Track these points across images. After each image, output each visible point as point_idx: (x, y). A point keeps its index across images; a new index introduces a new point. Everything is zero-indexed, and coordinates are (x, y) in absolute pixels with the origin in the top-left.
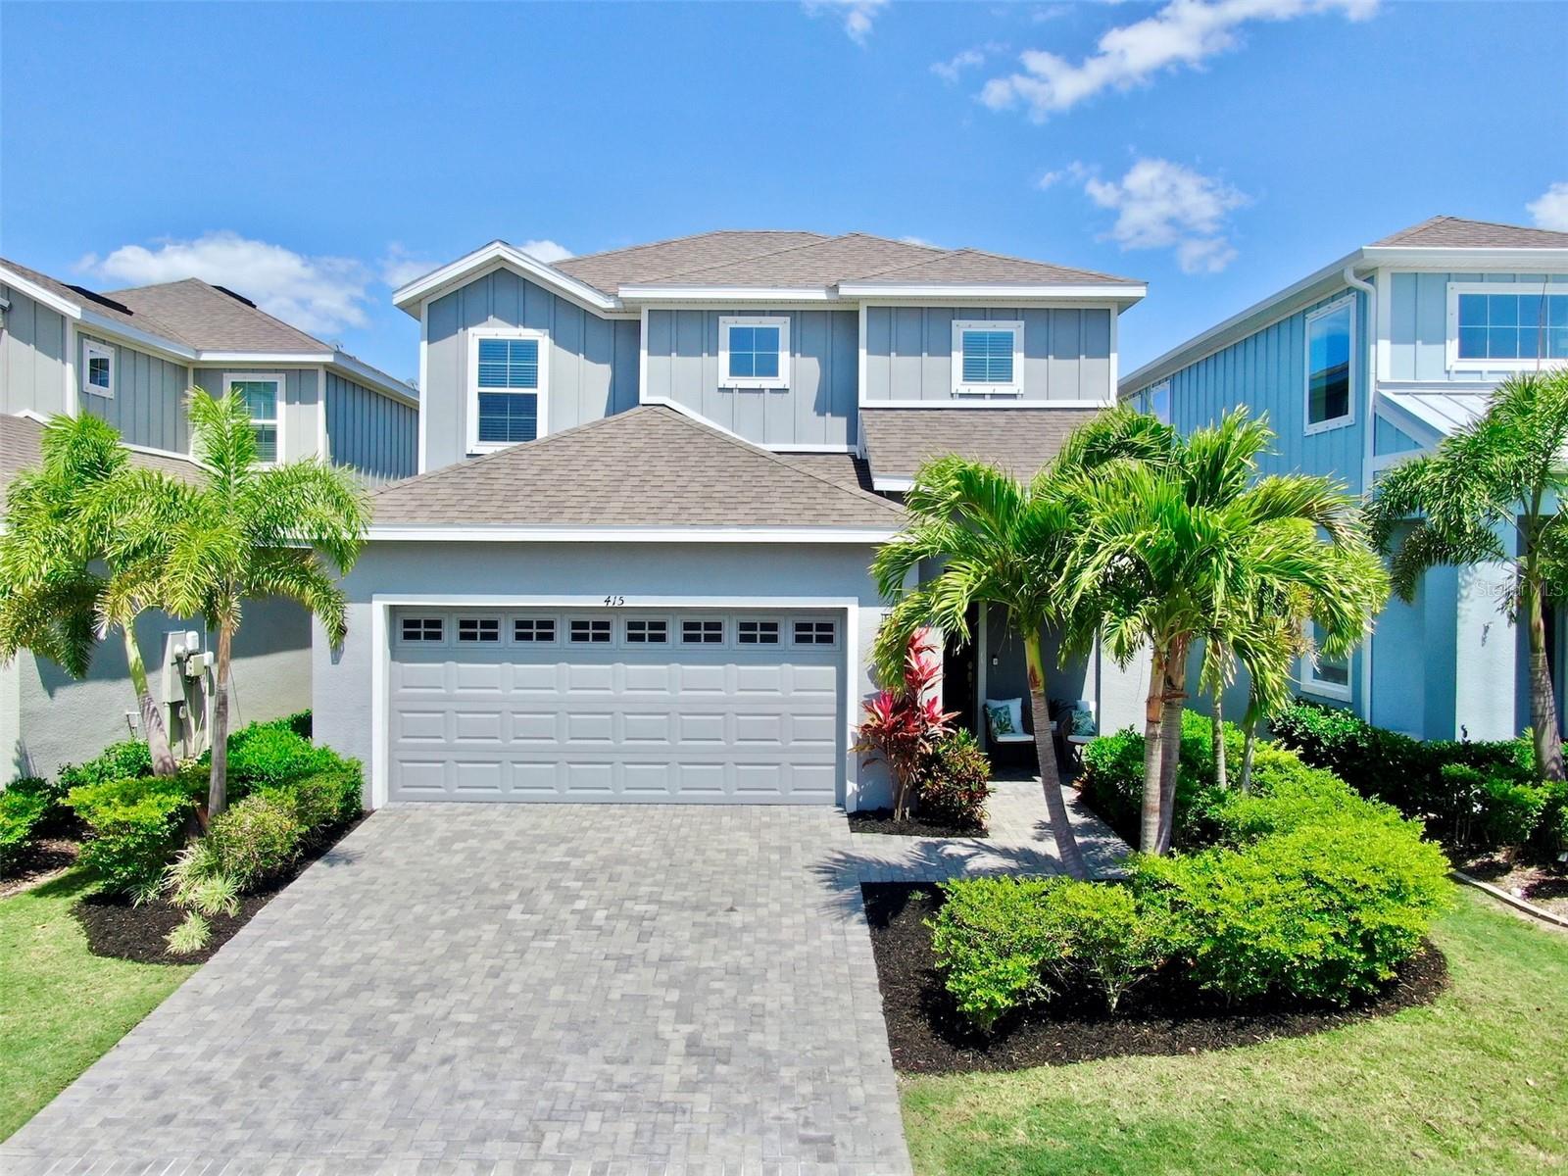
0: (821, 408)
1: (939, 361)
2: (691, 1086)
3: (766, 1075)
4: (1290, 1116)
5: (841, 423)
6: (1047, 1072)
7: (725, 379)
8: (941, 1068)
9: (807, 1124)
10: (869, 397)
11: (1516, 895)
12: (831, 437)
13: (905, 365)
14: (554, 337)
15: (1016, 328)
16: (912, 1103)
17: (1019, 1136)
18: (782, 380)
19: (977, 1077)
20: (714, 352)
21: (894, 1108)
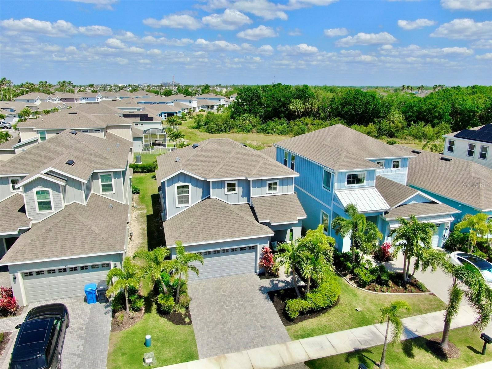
0: (243, 196)
1: (265, 188)
2: (264, 332)
3: (271, 329)
4: (324, 325)
5: (246, 198)
6: (300, 323)
7: (226, 193)
8: (289, 325)
9: (278, 335)
10: (252, 195)
11: (348, 280)
12: (245, 201)
13: (258, 189)
14: (191, 184)
15: (277, 182)
16: (288, 330)
17: (299, 333)
18: (236, 192)
19: (293, 326)
20: (224, 188)
21: (286, 331)
